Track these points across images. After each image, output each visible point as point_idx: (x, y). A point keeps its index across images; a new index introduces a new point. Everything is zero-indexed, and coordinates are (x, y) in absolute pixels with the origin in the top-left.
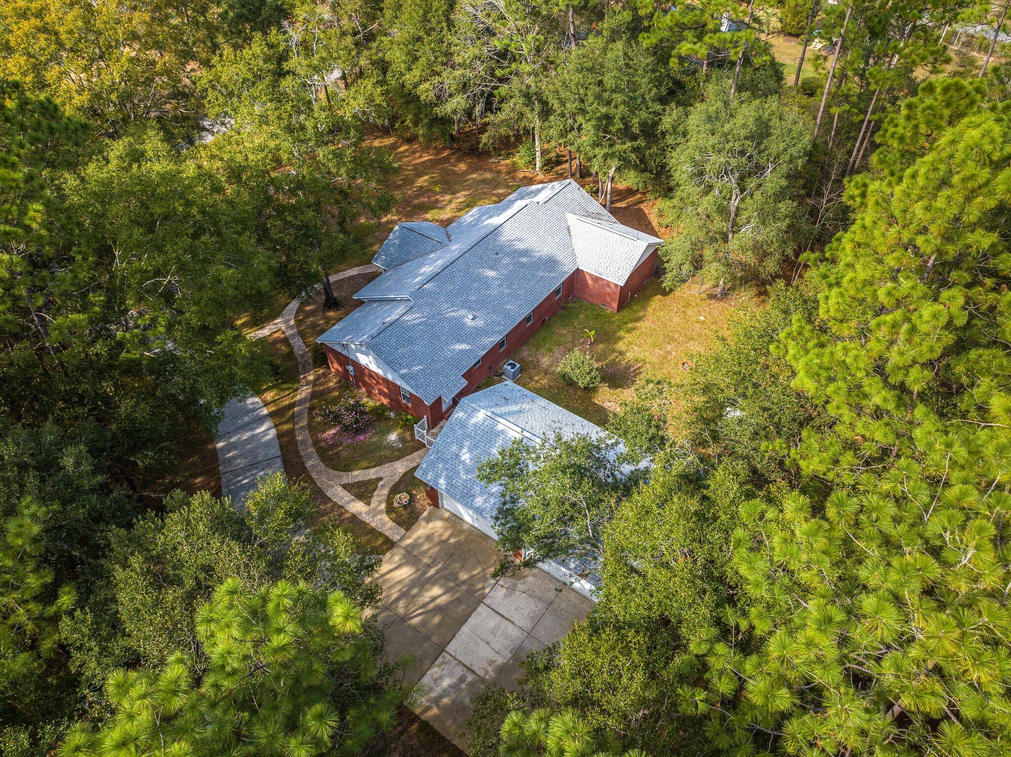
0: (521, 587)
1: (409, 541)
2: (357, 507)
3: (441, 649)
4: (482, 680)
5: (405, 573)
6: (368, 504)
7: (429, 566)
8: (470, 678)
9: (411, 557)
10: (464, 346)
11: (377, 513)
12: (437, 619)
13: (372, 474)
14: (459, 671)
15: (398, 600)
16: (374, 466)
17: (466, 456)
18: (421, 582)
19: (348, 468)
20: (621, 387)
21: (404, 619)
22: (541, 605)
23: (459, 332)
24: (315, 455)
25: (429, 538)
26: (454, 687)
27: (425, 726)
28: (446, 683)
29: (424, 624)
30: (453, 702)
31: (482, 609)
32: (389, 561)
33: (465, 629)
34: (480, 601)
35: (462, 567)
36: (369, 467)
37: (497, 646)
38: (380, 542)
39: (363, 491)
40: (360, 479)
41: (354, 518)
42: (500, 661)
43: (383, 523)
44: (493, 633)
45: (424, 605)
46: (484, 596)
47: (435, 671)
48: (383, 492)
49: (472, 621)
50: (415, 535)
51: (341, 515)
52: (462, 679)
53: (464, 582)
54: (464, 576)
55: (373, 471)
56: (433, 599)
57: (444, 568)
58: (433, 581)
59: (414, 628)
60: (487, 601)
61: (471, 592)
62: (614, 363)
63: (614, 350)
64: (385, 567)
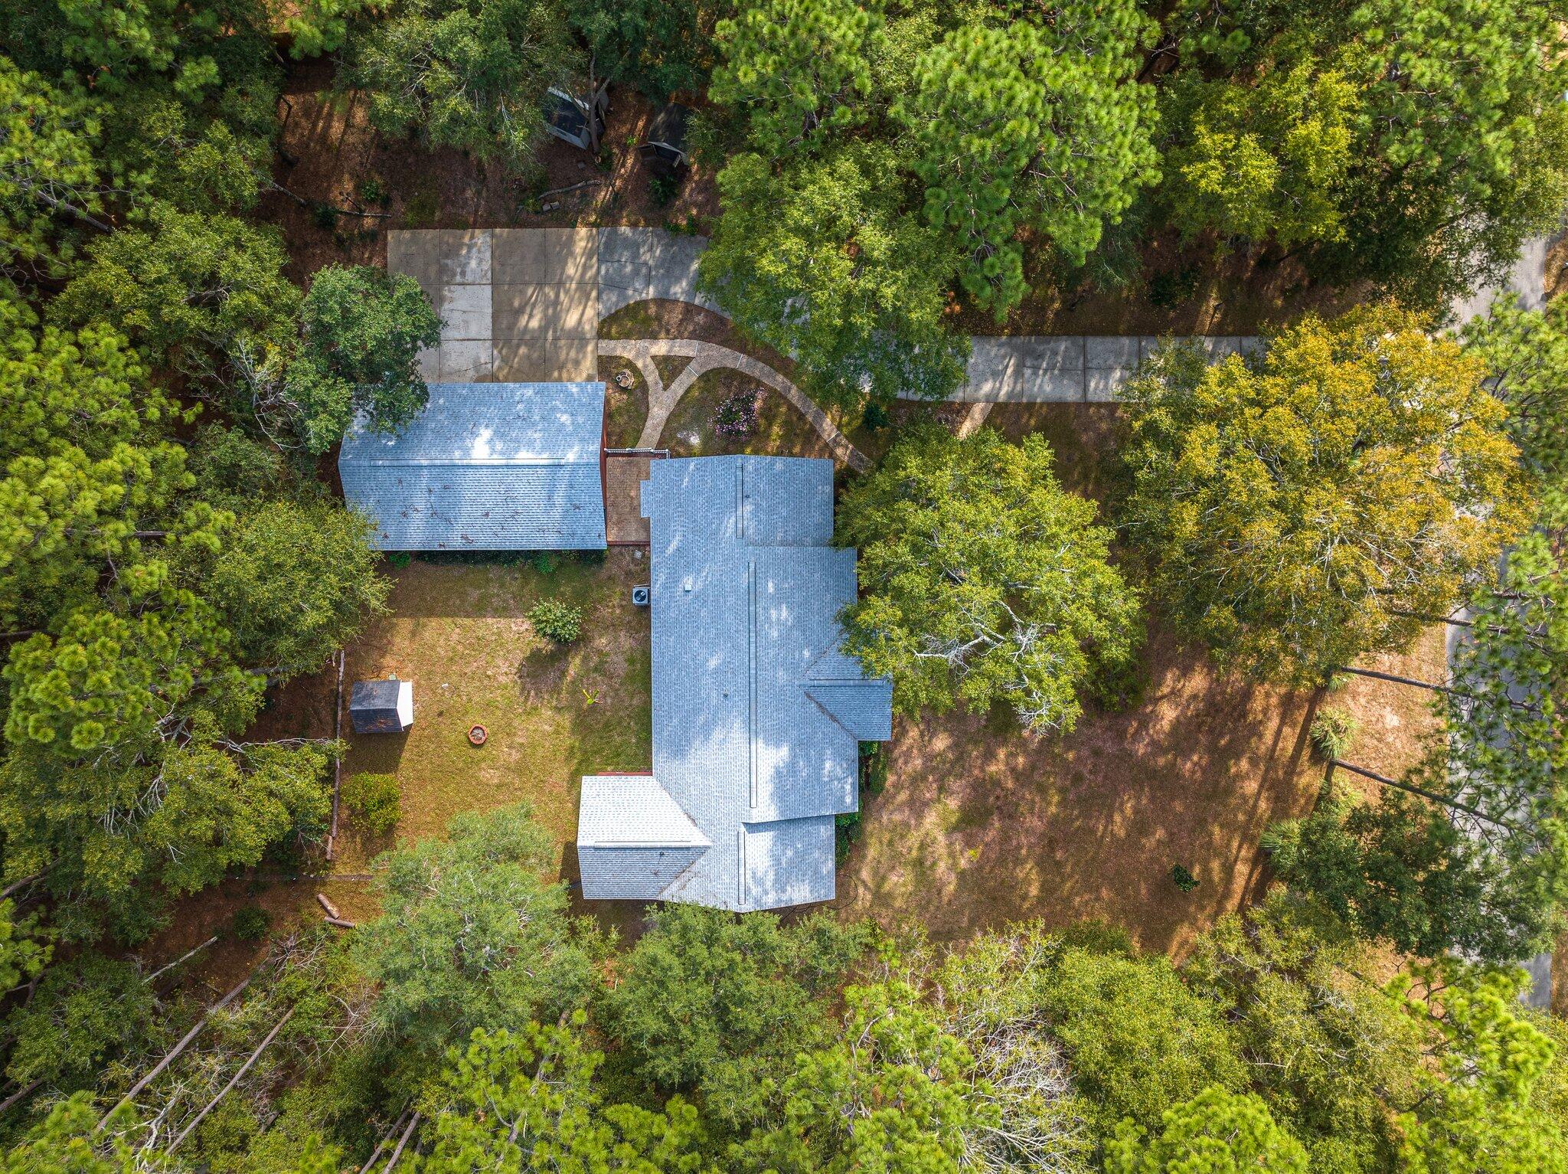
0: (471, 373)
1: (590, 348)
2: (661, 347)
3: (495, 284)
4: (448, 283)
5: (571, 320)
6: (653, 358)
7: (556, 339)
8: (458, 279)
9: (577, 337)
10: (671, 549)
11: (638, 355)
12: (516, 304)
13: (678, 387)
14: (469, 278)
15: (557, 296)
16: (682, 398)
17: (565, 418)
18: (552, 321)
19: (705, 377)
20: (528, 659)
21: (540, 285)
22: (446, 369)
23: (685, 560)
24: (747, 371)
25: (577, 363)
26: (464, 266)
27: (465, 226)
28: (473, 264)
29: (522, 292)
30: (458, 255)
31: (488, 334)
32: (590, 320)
33: (490, 311)
34: (495, 341)
35: (528, 357)
36: (687, 392)
37: (456, 314)
38: (613, 331)
39: (670, 367)
40: (683, 376)
41: (654, 337)
42: (446, 306)
43: (626, 350)
44: (466, 322)
45: (534, 306)
46: (494, 346)
47: (487, 265)
48: (652, 377)
49: (488, 320)
50: (589, 357)
51: (668, 332)
52: (463, 273)
53: (518, 346)
54: (523, 350)
55: (681, 392)
56: (531, 316)
57: (543, 347)
58: (542, 330)
59: (527, 284)
60: (488, 344)
61: (508, 342)
62: (556, 690)
63: (568, 708)
64: (590, 312)
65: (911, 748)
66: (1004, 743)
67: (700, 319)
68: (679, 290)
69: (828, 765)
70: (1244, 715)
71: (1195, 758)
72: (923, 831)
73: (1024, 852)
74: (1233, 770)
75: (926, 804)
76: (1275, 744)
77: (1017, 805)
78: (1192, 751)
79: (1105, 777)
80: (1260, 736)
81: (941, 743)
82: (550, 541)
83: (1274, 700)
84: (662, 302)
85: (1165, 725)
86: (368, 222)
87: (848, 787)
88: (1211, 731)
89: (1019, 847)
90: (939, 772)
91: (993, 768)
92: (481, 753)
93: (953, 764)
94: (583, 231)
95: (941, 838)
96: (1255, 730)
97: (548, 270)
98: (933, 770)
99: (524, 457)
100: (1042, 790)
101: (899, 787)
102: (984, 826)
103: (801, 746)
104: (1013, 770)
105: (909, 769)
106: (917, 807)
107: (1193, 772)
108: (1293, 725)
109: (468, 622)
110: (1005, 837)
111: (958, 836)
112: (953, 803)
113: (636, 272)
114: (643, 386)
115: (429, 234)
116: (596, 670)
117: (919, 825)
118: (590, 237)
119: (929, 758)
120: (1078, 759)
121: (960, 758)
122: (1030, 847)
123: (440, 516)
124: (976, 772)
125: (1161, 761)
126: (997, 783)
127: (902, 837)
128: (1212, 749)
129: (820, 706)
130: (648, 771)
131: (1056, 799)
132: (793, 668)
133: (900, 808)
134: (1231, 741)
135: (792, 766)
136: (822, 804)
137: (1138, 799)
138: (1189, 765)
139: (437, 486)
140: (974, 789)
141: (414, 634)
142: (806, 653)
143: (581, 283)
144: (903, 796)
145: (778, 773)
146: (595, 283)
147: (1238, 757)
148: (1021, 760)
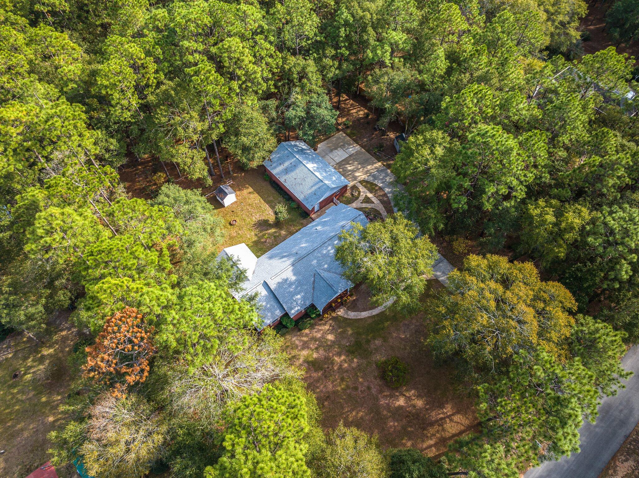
1: (355, 182)
2: (370, 195)
3: (350, 156)
4: (341, 148)
5: (357, 174)
6: (366, 195)
7: (350, 174)
8: (344, 149)
9: (355, 178)
10: (324, 220)
11: (363, 192)
12: (350, 162)
13: (364, 205)
14: (347, 151)
15: (360, 168)
16: (363, 208)
17: (334, 179)
18: (353, 171)
19: (372, 209)
20: (264, 220)
21: (359, 164)
23: (324, 223)
24: (384, 217)
26: (348, 148)
27: (357, 143)
28: (351, 150)
29: (354, 162)
30: (350, 146)
31: (338, 162)
33: (343, 159)
36: (366, 208)
37: (336, 154)
38: (364, 184)
39: (367, 200)
40: (368, 204)
41: (371, 192)
42: (336, 151)
43: (362, 189)
44: (336, 156)
45: (353, 166)
47: (353, 152)
48: (361, 198)
49: (341, 160)
50: (353, 183)
51: (375, 194)
52: (346, 149)
56: (350, 166)
57: (347, 172)
58: (350, 171)
59: (357, 161)
60: (336, 163)
61: (340, 166)
62: (261, 231)
63: (259, 237)
64: (363, 177)
65: (322, 330)
66: (347, 356)
67: (385, 199)
68: (387, 190)
69: (299, 296)
70: (424, 429)
71: (396, 424)
72: (299, 353)
73: (318, 390)
74: (404, 441)
75: (308, 348)
76: (426, 449)
77: (331, 376)
78: (397, 421)
79: (363, 397)
80: (423, 441)
81: (330, 337)
82: (300, 197)
83: (438, 435)
84: (381, 189)
85: (398, 403)
86: (340, 127)
87: (296, 309)
88: (409, 422)
89: (318, 387)
90: (322, 344)
91: (336, 358)
92: (229, 227)
93: (328, 345)
94: (380, 164)
95: (301, 360)
96: (424, 438)
97: (364, 163)
98: (320, 341)
99: (317, 174)
100: (342, 379)
101: (307, 335)
102: (316, 370)
103: (299, 283)
104: (341, 365)
105: (315, 335)
106: (305, 346)
107: (391, 427)
108: (438, 450)
109: (263, 202)
110: (318, 380)
111: (306, 365)
112: (315, 355)
113: (382, 179)
114: (357, 198)
115: (348, 138)
116: (275, 236)
117: (300, 350)
118: (380, 166)
119: (323, 337)
120: (362, 383)
121: (331, 346)
122: (321, 391)
123: (287, 171)
124: (331, 354)
125: (385, 413)
126: (332, 363)
127: (292, 349)
128: (404, 428)
129: (314, 281)
130: (258, 257)
131: (343, 386)
132: (319, 265)
133: (300, 341)
134: (412, 432)
135: (291, 284)
136: (286, 303)
137: (367, 414)
138: (391, 424)
139: (293, 164)
140: (325, 358)
141: (250, 193)
142: (326, 266)
143: (368, 171)
144: (305, 339)
145: (287, 280)
146: (371, 173)
147: (410, 439)
148: (346, 365)
